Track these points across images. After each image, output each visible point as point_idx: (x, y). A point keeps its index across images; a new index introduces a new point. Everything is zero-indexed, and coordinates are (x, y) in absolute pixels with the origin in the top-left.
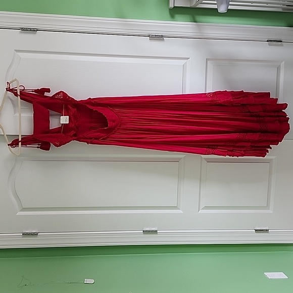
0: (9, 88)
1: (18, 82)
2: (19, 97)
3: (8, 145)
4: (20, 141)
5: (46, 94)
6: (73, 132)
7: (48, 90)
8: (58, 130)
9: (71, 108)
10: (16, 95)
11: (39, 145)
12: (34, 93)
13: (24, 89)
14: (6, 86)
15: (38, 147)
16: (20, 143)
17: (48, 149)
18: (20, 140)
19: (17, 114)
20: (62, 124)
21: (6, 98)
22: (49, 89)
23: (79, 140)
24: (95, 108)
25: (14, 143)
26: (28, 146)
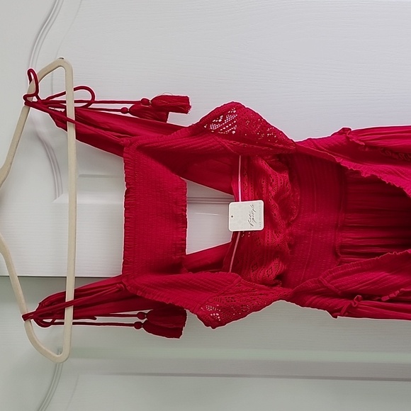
0: (36, 94)
1: (70, 74)
2: (71, 130)
3: (26, 317)
4: (69, 304)
5: (174, 118)
6: (275, 268)
7: (182, 104)
8: (215, 259)
9: (270, 170)
10: (61, 121)
11: (141, 316)
12: (128, 115)
13: (93, 101)
14: (25, 87)
15: (137, 325)
16: (69, 312)
17: (175, 332)
18: (70, 297)
19: (64, 199)
20: (235, 233)
21: (22, 135)
22: (186, 99)
23: (300, 298)
24: (367, 170)
25: (48, 312)
26: (99, 319)
